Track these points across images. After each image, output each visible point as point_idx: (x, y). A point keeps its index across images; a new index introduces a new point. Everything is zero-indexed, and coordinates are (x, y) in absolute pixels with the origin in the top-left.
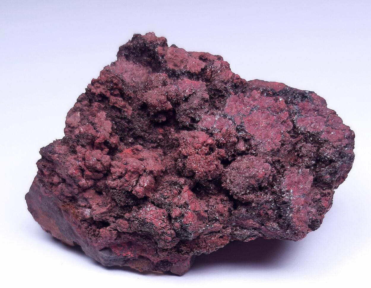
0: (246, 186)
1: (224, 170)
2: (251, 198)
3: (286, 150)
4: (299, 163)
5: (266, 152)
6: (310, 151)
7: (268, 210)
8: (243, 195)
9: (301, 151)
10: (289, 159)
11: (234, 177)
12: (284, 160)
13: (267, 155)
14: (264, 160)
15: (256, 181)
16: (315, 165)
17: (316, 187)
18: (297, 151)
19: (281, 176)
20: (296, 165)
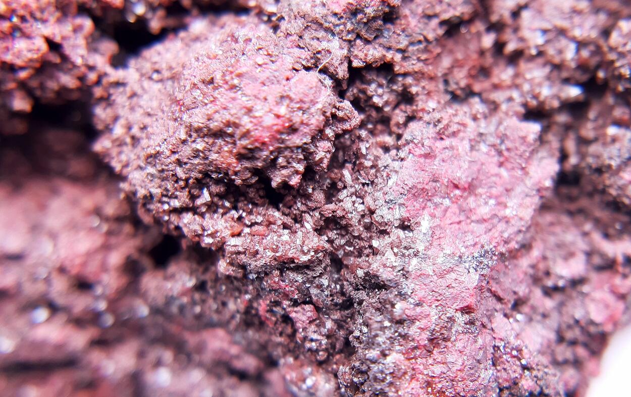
0: (190, 170)
1: (106, 74)
2: (212, 235)
3: (436, 15)
4: (496, 87)
5: (325, 17)
6: (562, 32)
7: (295, 303)
8: (179, 211)
9: (516, 30)
10: (446, 62)
11: (149, 115)
12: (416, 68)
13: (327, 30)
14: (305, 54)
15: (240, 157)
16: (576, 108)
17: (571, 214)
18: (497, 27)
19: (389, 140)
20: (479, 94)
